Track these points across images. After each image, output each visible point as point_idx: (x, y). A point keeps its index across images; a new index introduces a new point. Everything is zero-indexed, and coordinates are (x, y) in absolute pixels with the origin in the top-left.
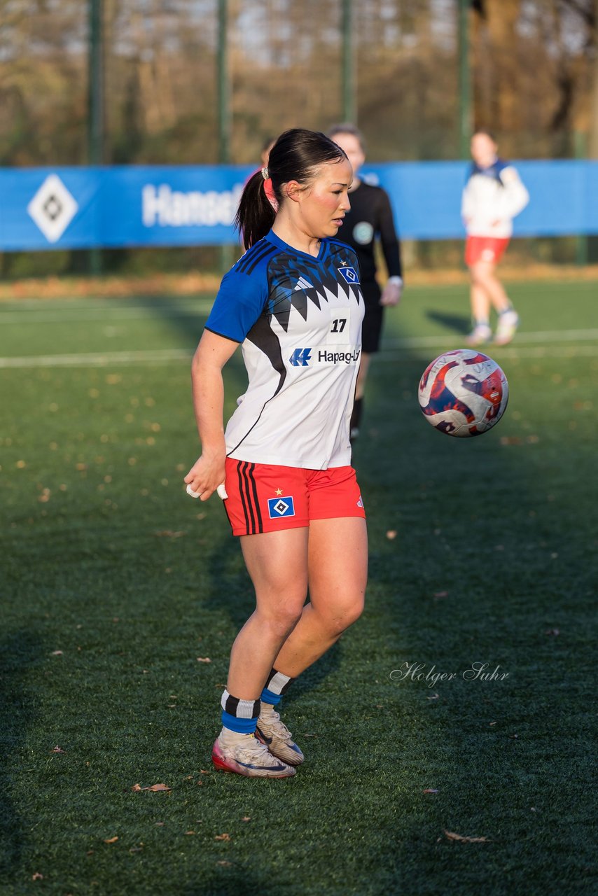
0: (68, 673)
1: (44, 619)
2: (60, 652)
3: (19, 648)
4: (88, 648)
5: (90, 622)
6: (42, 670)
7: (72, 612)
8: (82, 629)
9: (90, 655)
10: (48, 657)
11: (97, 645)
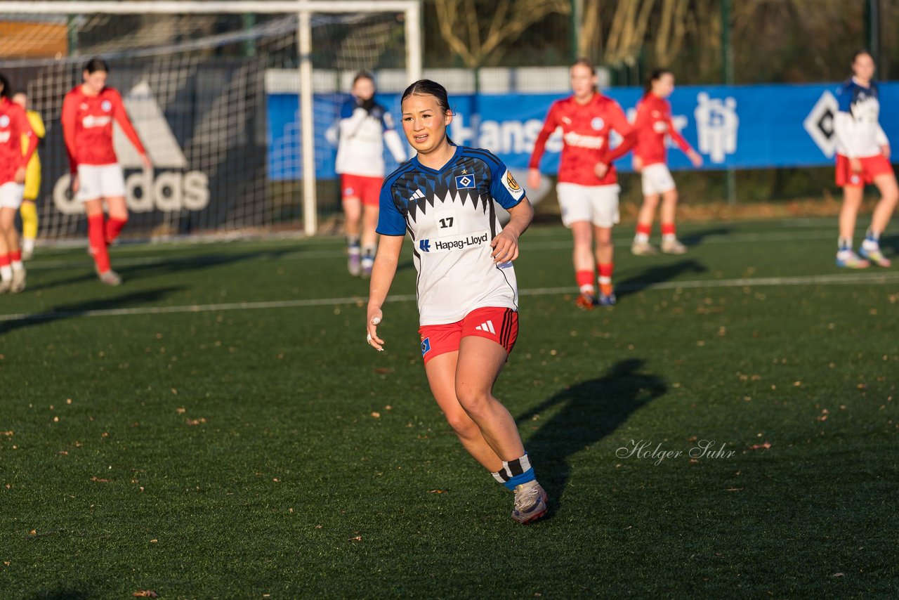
0: (851, 595)
1: (823, 540)
2: (841, 574)
3: (798, 570)
4: (870, 570)
5: (872, 543)
6: (822, 592)
7: (854, 534)
8: (864, 550)
9: (873, 577)
10: (828, 579)
11: (881, 567)
